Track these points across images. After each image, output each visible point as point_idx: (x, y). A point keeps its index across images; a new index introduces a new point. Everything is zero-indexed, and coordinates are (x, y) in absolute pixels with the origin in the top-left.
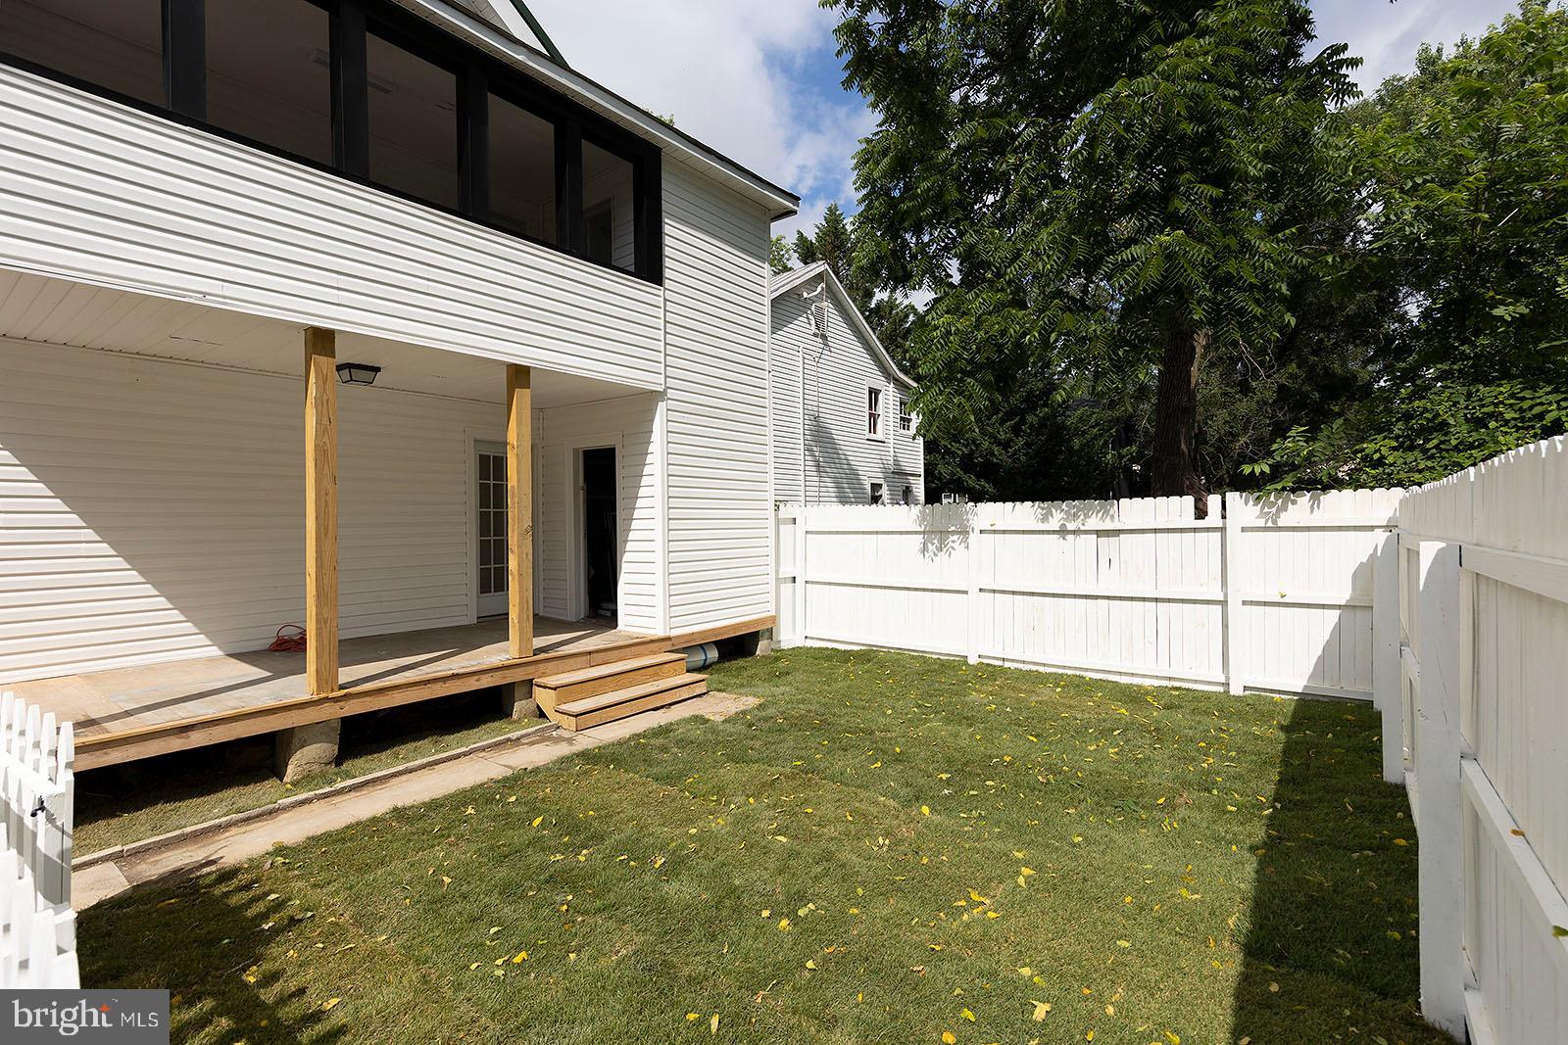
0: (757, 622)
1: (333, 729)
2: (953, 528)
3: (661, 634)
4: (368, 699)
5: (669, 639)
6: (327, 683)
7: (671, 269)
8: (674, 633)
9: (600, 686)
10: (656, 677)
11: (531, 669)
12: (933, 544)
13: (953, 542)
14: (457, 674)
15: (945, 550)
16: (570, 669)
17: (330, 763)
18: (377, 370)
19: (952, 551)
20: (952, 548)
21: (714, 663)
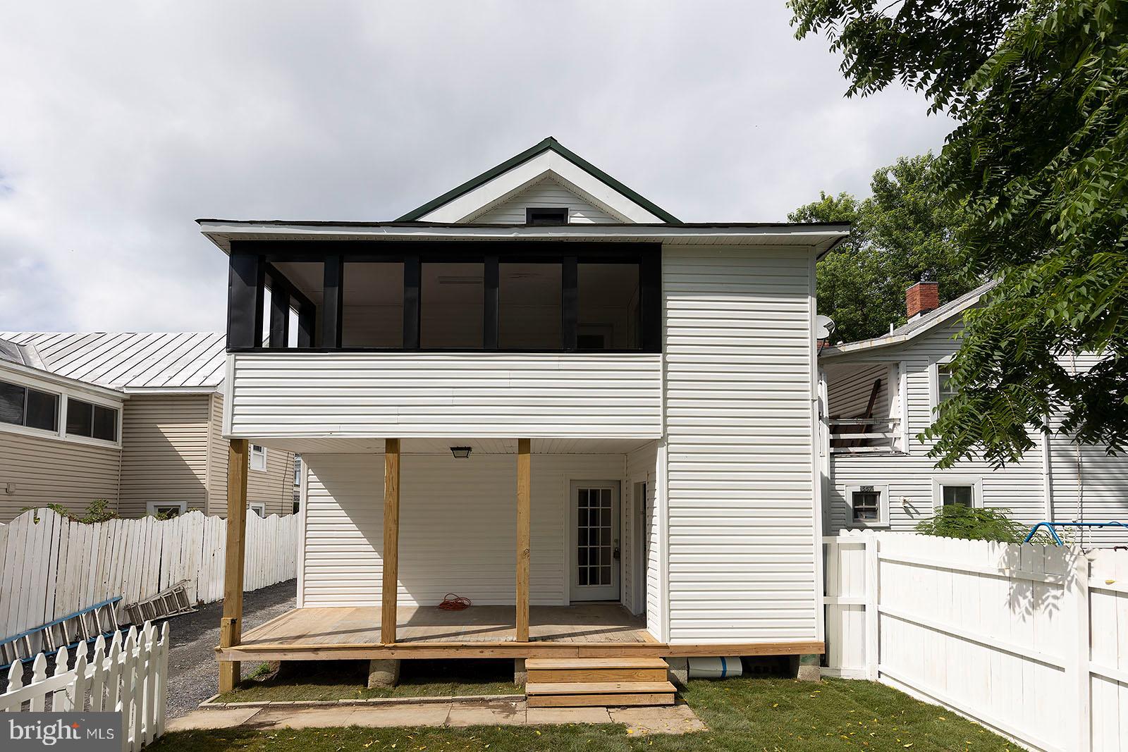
0: (793, 646)
1: (393, 665)
2: (1051, 579)
3: (660, 642)
4: (408, 651)
5: (666, 647)
6: (387, 637)
7: (672, 336)
8: (674, 642)
9: (569, 676)
10: (631, 679)
11: (525, 651)
12: (1025, 597)
13: (1056, 597)
14: (465, 646)
15: (1043, 607)
16: (558, 656)
17: (390, 684)
18: (469, 449)
19: (1054, 610)
20: (1054, 606)
21: (737, 677)
